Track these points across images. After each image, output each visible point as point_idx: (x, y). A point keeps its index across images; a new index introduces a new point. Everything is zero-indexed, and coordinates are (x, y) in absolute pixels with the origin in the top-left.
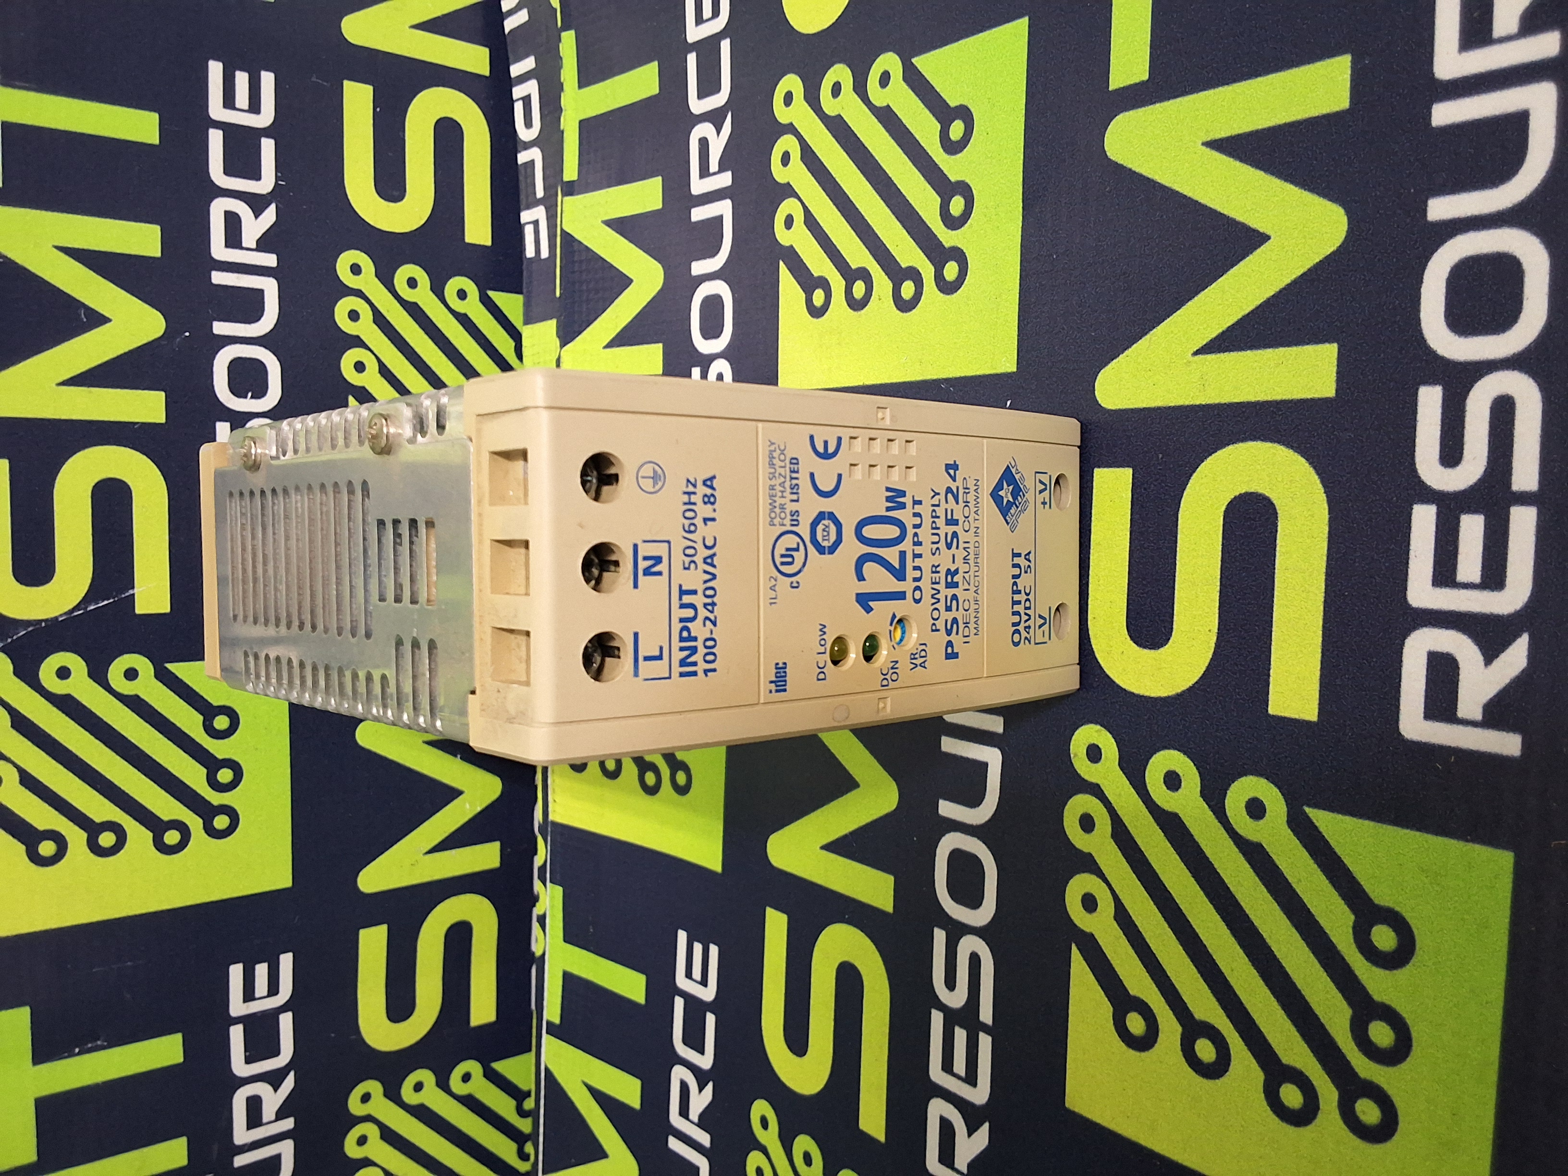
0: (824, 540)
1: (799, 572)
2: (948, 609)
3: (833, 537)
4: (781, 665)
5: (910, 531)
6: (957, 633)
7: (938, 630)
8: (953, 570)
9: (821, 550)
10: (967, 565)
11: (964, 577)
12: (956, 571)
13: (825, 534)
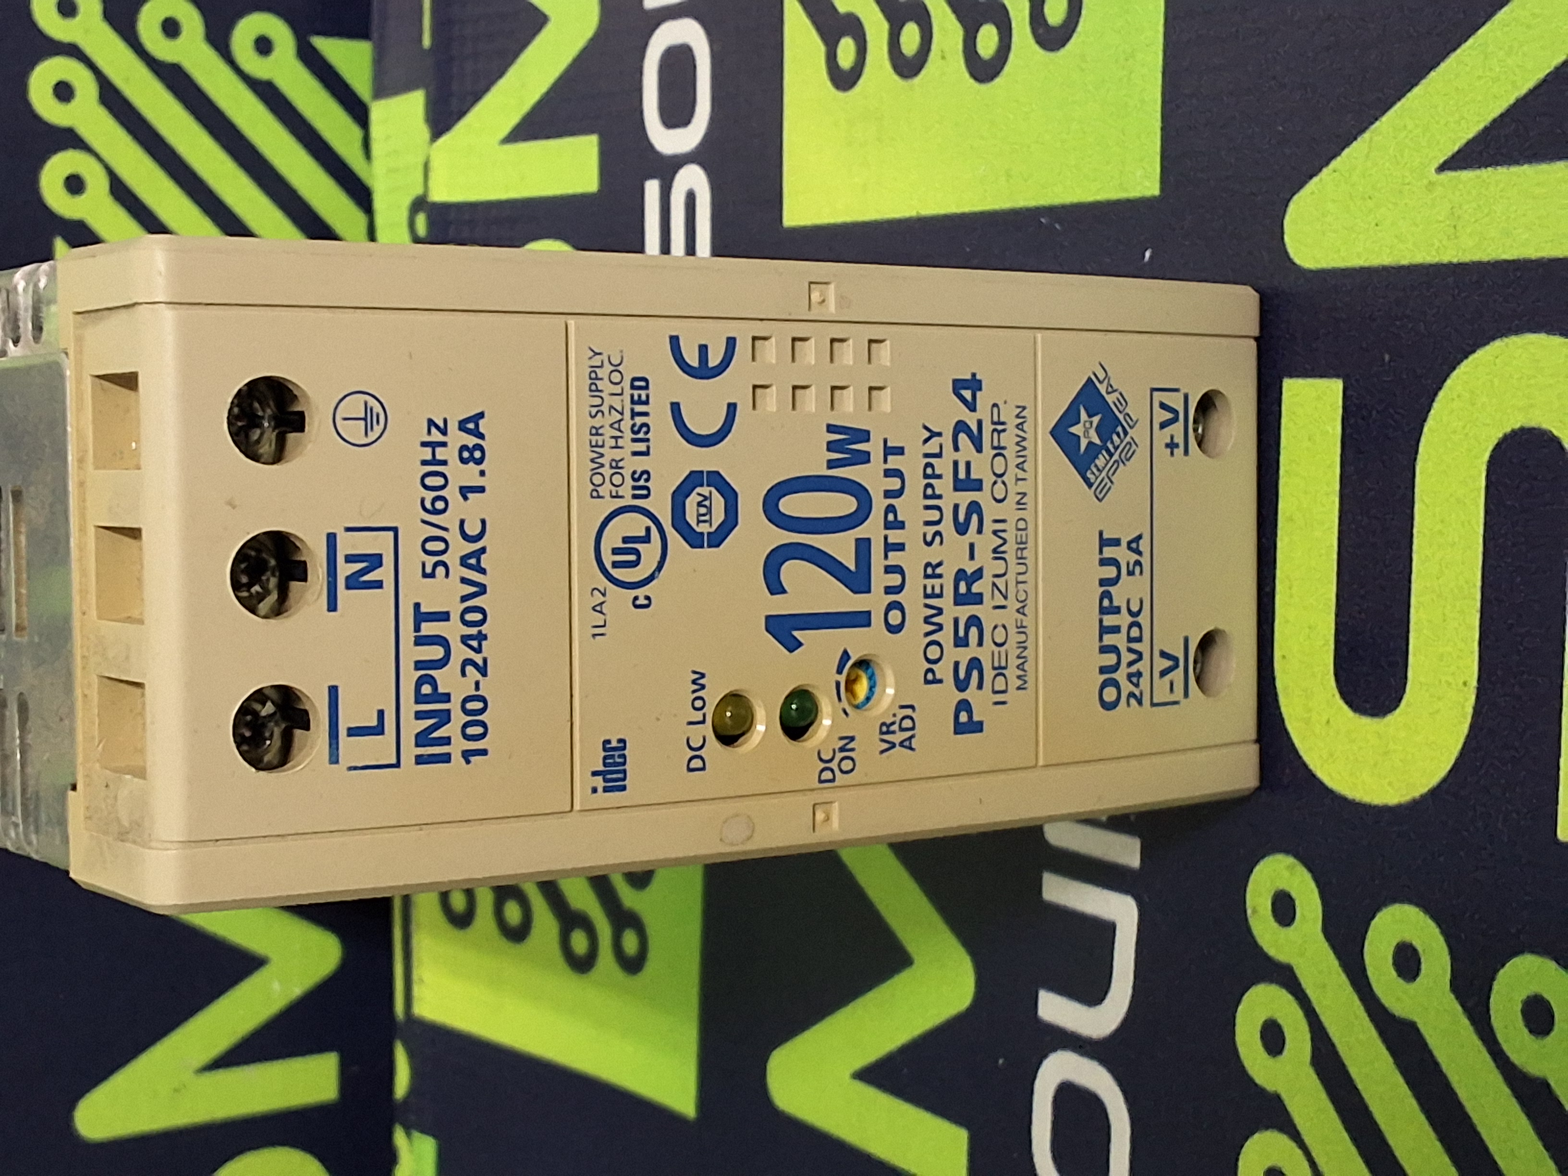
0: (699, 522)
1: (651, 578)
2: (961, 642)
3: (719, 516)
4: (614, 744)
5: (879, 504)
6: (980, 686)
7: (940, 681)
8: (969, 571)
9: (694, 540)
10: (1002, 562)
11: (994, 584)
12: (978, 574)
13: (703, 510)
